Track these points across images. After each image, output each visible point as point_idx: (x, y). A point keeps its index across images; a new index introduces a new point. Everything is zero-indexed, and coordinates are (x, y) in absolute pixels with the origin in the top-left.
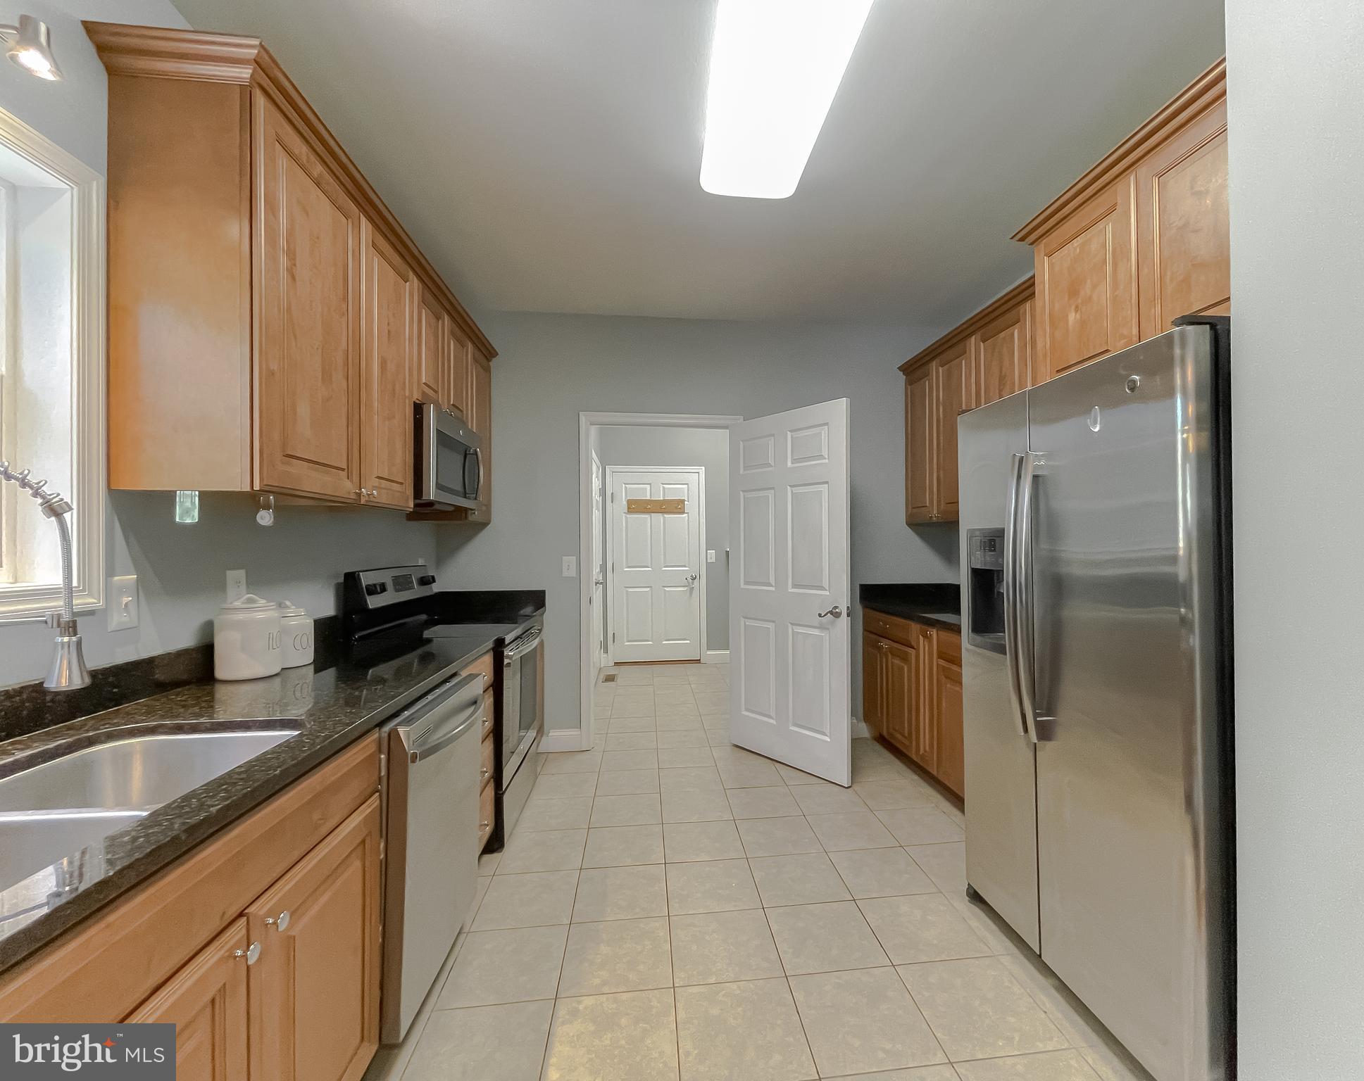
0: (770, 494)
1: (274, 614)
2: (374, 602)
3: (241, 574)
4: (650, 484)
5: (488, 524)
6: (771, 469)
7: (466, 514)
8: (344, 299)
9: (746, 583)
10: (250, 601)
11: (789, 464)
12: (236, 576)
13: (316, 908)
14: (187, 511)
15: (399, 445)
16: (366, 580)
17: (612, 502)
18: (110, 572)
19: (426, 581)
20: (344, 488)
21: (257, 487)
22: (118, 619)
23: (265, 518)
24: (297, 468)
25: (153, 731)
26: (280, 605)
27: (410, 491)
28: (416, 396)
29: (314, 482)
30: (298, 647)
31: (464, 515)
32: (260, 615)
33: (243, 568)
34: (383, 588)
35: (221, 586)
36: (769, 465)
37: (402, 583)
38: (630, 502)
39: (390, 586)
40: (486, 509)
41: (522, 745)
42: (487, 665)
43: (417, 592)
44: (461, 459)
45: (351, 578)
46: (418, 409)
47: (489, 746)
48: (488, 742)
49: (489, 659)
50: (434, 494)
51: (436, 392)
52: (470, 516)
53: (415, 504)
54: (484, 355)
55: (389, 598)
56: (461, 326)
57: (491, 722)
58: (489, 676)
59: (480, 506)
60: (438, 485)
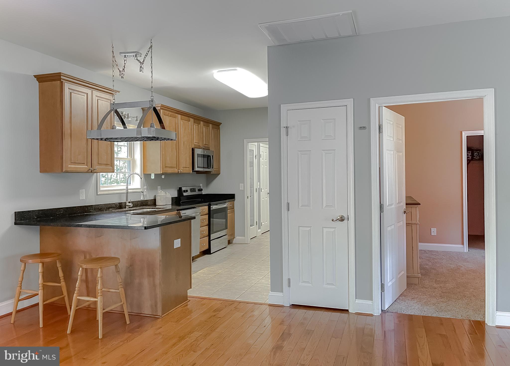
1: (165, 194)
2: (185, 194)
5: (219, 174)
10: (161, 192)
14: (153, 177)
15: (188, 159)
16: (183, 189)
18: (144, 186)
19: (200, 190)
20: (176, 171)
21: (161, 173)
22: (145, 193)
23: (163, 177)
24: (167, 169)
26: (166, 193)
27: (191, 169)
28: (193, 146)
29: (170, 171)
30: (169, 201)
31: (210, 173)
32: (163, 194)
34: (187, 191)
35: (157, 189)
37: (193, 190)
39: (189, 191)
40: (217, 170)
41: (219, 233)
42: (205, 209)
43: (197, 193)
44: (206, 159)
45: (180, 189)
46: (193, 150)
47: (207, 228)
48: (206, 227)
49: (207, 207)
50: (197, 169)
51: (199, 143)
52: (211, 173)
53: (192, 172)
54: (217, 125)
55: (189, 193)
56: (207, 122)
57: (207, 222)
58: (207, 211)
59: (215, 169)
60: (198, 167)
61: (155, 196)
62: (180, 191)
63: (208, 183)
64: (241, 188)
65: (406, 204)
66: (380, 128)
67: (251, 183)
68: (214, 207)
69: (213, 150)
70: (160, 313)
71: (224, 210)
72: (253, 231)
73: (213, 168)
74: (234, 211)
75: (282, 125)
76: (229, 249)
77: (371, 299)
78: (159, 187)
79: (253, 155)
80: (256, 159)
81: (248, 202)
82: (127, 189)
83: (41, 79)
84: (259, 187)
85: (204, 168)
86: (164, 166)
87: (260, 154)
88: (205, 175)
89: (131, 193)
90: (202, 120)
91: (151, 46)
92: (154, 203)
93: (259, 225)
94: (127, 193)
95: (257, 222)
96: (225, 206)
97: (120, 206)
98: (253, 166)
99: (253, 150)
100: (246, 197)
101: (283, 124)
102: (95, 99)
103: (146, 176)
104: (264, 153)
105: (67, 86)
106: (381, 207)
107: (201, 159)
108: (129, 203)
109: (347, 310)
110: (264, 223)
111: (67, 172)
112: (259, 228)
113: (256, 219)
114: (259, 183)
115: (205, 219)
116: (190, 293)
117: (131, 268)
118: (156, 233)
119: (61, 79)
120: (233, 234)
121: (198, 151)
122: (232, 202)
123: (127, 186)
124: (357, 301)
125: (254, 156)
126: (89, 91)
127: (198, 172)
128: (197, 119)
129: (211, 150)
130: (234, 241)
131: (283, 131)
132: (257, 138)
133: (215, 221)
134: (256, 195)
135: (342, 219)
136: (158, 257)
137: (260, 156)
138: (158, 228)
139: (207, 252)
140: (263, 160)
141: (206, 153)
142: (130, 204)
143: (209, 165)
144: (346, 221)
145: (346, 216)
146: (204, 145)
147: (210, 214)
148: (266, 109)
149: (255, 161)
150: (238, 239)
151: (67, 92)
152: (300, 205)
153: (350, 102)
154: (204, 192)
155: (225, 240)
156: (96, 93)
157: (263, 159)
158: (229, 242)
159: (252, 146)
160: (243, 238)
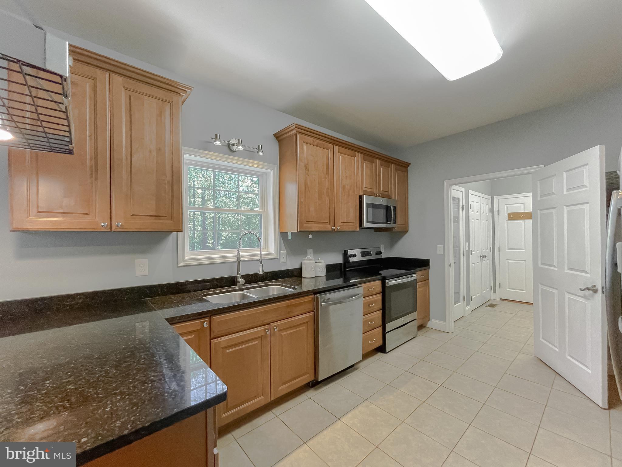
0: (554, 211)
1: (314, 261)
2: (352, 260)
3: (311, 250)
4: (524, 203)
5: (407, 231)
6: (555, 196)
7: (392, 229)
8: (327, 174)
9: (542, 264)
10: (308, 258)
11: (565, 192)
12: (310, 251)
13: (290, 332)
14: (290, 237)
15: (351, 211)
16: (350, 252)
17: (498, 215)
18: (280, 250)
19: (379, 253)
20: (328, 227)
21: (298, 231)
22: (282, 260)
23: (310, 236)
25: (279, 285)
26: (317, 259)
27: (358, 225)
28: (361, 193)
29: (315, 227)
30: (320, 271)
31: (391, 230)
32: (310, 262)
33: (312, 249)
34: (356, 255)
35: (307, 253)
36: (553, 194)
37: (366, 253)
38: (509, 215)
39: (359, 255)
40: (405, 226)
41: (402, 319)
42: (377, 285)
43: (373, 257)
44: (383, 210)
45: (345, 253)
46: (361, 197)
47: (379, 314)
48: (378, 312)
49: (379, 283)
50: (367, 225)
51: (372, 189)
52: (394, 230)
53: (360, 229)
54: (403, 166)
55: (358, 258)
56: (387, 161)
57: (380, 305)
58: (379, 289)
59: (399, 226)
60: (368, 222)
61: (300, 264)
63: (393, 243)
64: (440, 251)
67: (454, 243)
68: (390, 283)
69: (397, 199)
71: (413, 285)
72: (458, 310)
73: (394, 223)
74: (428, 284)
76: (421, 338)
79: (459, 206)
80: (463, 210)
81: (451, 272)
82: (239, 255)
84: (467, 249)
85: (379, 223)
86: (304, 220)
87: (470, 204)
88: (388, 232)
90: (378, 156)
92: (297, 273)
93: (468, 299)
95: (464, 297)
96: (413, 278)
98: (458, 222)
99: (459, 199)
100: (447, 265)
104: (475, 203)
107: (372, 211)
110: (474, 297)
112: (468, 304)
113: (463, 292)
114: (467, 243)
115: (375, 301)
120: (426, 317)
121: (367, 200)
122: (424, 272)
123: (238, 252)
125: (461, 207)
128: (369, 155)
129: (393, 199)
130: (429, 325)
134: (463, 260)
139: (382, 349)
140: (473, 213)
141: (382, 201)
146: (381, 192)
147: (384, 292)
149: (462, 214)
150: (433, 323)
154: (383, 256)
155: (412, 327)
157: (473, 211)
158: (421, 327)
159: (457, 193)
160: (443, 323)
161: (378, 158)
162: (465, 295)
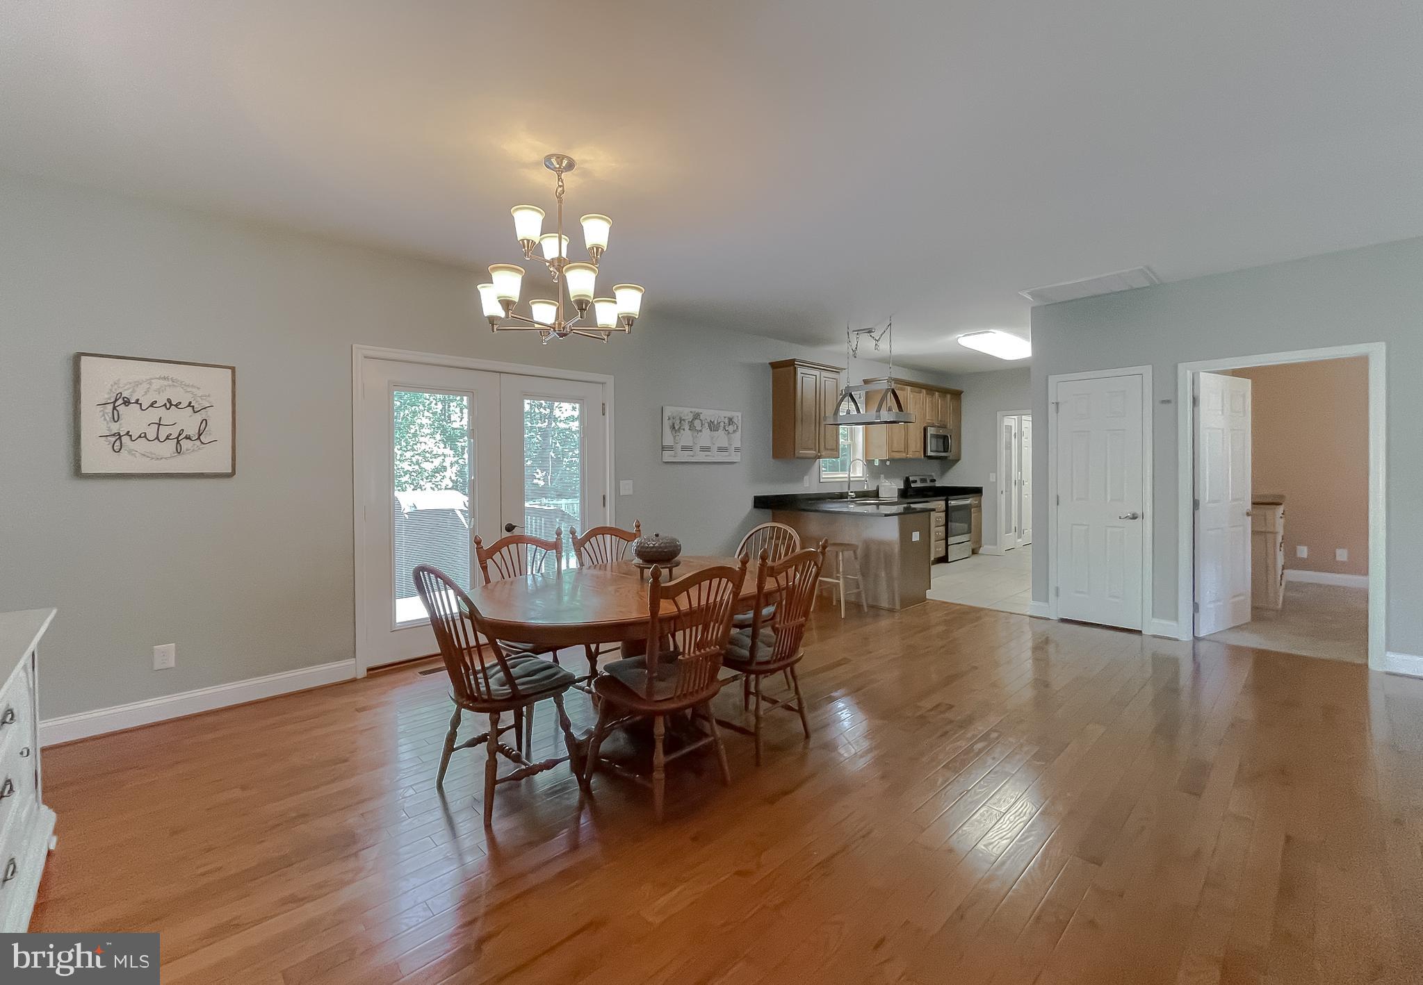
1: (889, 485)
2: (913, 485)
5: (959, 460)
10: (885, 481)
14: (877, 463)
15: (919, 441)
16: (911, 479)
19: (933, 481)
20: (903, 455)
21: (887, 458)
22: (867, 481)
23: (888, 463)
24: (893, 454)
26: (890, 483)
27: (923, 453)
28: (926, 425)
29: (897, 456)
31: (946, 459)
34: (916, 482)
35: (881, 478)
37: (923, 481)
39: (919, 481)
40: (957, 455)
41: (960, 537)
42: (941, 504)
43: (928, 484)
44: (942, 440)
45: (907, 479)
46: (925, 430)
47: (943, 529)
48: (943, 527)
49: (943, 503)
50: (929, 453)
51: (933, 420)
52: (949, 459)
53: (924, 456)
54: (957, 395)
55: (919, 485)
56: (944, 392)
57: (944, 521)
58: (944, 507)
59: (953, 454)
60: (931, 451)
61: (878, 486)
62: (907, 481)
63: (944, 472)
64: (992, 479)
65: (1253, 504)
66: (1195, 401)
67: (1006, 472)
68: (952, 503)
69: (951, 428)
70: (898, 607)
71: (967, 508)
72: (1009, 540)
73: (950, 452)
74: (981, 509)
75: (1050, 401)
76: (974, 559)
77: (1176, 619)
78: (882, 476)
79: (1011, 433)
80: (1015, 438)
81: (1002, 499)
82: (849, 477)
83: (775, 365)
84: (1019, 478)
85: (937, 451)
86: (891, 450)
87: (1022, 431)
88: (939, 460)
89: (853, 481)
90: (937, 389)
91: (890, 324)
92: (876, 494)
93: (1020, 532)
94: (850, 481)
95: (1015, 528)
96: (968, 502)
97: (842, 496)
98: (1011, 449)
99: (1011, 426)
100: (999, 492)
101: (1052, 399)
102: (823, 379)
103: (869, 463)
104: (1027, 430)
105: (799, 370)
106: (1196, 504)
107: (934, 441)
108: (851, 492)
109: (1141, 631)
110: (1026, 531)
111: (798, 458)
112: (1020, 537)
113: (1014, 524)
114: (1019, 472)
115: (940, 517)
116: (930, 594)
117: (867, 556)
118: (894, 523)
119: (795, 364)
120: (979, 541)
121: (931, 431)
122: (978, 498)
123: (849, 474)
124: (1156, 621)
125: (1013, 434)
126: (817, 373)
127: (930, 458)
128: (930, 390)
129: (948, 428)
130: (981, 551)
131: (1052, 408)
132: (1016, 409)
133: (953, 525)
134: (1014, 490)
135: (1134, 517)
136: (897, 549)
137: (1021, 434)
138: (896, 517)
139: (944, 559)
141: (941, 432)
142: (852, 494)
143: (946, 449)
144: (1139, 519)
145: (1139, 513)
146: (939, 421)
147: (947, 510)
148: (1028, 369)
149: (1014, 442)
150: (986, 548)
151: (799, 376)
152: (1075, 498)
153: (1147, 370)
154: (938, 484)
155: (968, 547)
156: (824, 374)
157: (1026, 438)
158: (974, 552)
159: (1011, 421)
160: (995, 547)
161: (938, 391)
162: (1017, 527)
